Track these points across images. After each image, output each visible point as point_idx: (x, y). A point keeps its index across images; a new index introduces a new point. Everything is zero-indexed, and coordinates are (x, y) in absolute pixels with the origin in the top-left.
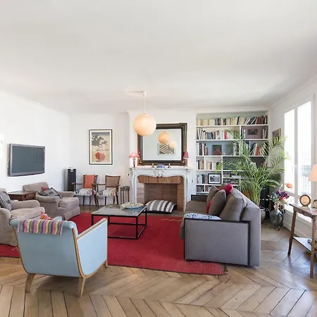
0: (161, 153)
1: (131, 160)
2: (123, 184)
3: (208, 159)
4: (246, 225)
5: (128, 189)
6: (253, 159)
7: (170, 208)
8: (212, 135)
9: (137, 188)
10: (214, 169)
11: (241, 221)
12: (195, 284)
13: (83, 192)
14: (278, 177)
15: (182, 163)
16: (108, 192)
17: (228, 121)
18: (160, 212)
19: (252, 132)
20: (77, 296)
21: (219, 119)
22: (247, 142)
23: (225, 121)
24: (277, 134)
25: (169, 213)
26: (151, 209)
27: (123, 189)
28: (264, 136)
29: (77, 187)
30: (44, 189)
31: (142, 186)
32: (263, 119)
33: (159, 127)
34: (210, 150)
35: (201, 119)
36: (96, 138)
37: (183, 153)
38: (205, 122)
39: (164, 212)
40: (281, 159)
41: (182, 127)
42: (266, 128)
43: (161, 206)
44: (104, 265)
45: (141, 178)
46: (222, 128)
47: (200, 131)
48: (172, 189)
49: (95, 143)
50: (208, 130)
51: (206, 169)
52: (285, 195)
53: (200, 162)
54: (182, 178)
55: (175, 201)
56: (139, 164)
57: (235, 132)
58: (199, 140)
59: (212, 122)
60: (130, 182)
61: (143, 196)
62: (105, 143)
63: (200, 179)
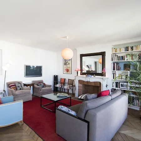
8: (123, 58)
21: (127, 48)
23: (132, 48)
31: (81, 85)
36: (66, 62)
38: (118, 50)
47: (114, 56)
49: (65, 64)
54: (100, 83)
56: (81, 74)
58: (113, 61)
59: (123, 50)
62: (69, 64)
63: (115, 85)
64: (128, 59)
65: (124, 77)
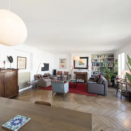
0: (80, 64)
1: (72, 67)
2: (69, 74)
3: (95, 67)
4: (104, 85)
5: (71, 75)
6: (109, 68)
7: (83, 81)
8: (96, 60)
9: (73, 75)
10: (97, 71)
11: (102, 84)
12: (90, 97)
13: (58, 76)
14: (117, 73)
15: (87, 68)
16: (65, 76)
17: (101, 56)
18: (80, 82)
19: (109, 60)
20: (63, 97)
21: (98, 56)
22: (107, 63)
23: (100, 56)
24: (117, 61)
25: (83, 83)
26: (78, 81)
27: (69, 75)
28: (113, 61)
29: (56, 74)
30: (49, 75)
31: (75, 75)
32: (112, 56)
33: (81, 58)
34: (96, 65)
35: (93, 56)
36: (62, 61)
37: (87, 66)
38: (94, 56)
39: (82, 82)
40: (117, 68)
41: (87, 58)
42: (114, 58)
43: (81, 81)
44: (68, 92)
45: (75, 73)
46: (99, 58)
47: (92, 59)
48: (84, 76)
50: (95, 59)
51: (94, 70)
52: (118, 79)
53: (92, 68)
54: (87, 73)
55: (84, 80)
56: (74, 68)
57: (104, 60)
58: (92, 62)
59: (96, 57)
60: (72, 73)
61: (75, 78)
62: (64, 62)
63: (93, 73)
64: (99, 61)
65: (97, 69)
